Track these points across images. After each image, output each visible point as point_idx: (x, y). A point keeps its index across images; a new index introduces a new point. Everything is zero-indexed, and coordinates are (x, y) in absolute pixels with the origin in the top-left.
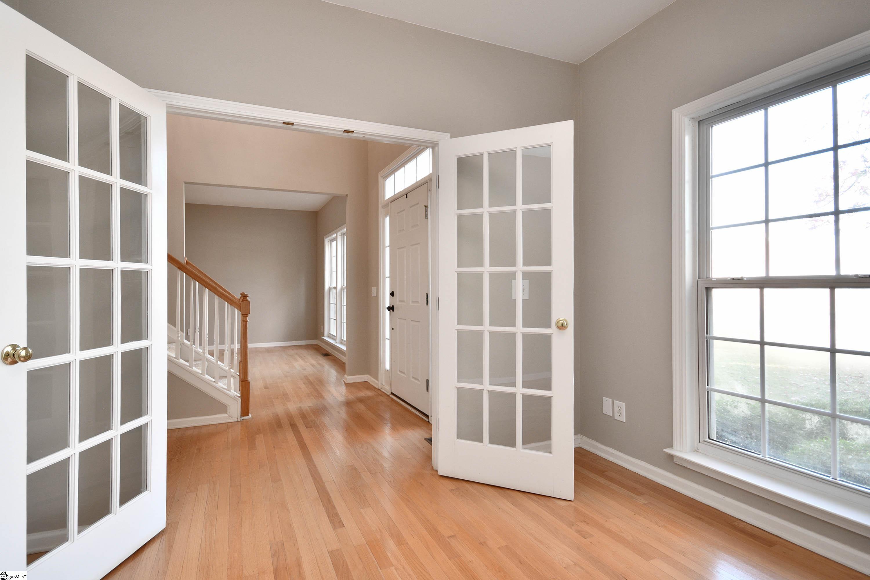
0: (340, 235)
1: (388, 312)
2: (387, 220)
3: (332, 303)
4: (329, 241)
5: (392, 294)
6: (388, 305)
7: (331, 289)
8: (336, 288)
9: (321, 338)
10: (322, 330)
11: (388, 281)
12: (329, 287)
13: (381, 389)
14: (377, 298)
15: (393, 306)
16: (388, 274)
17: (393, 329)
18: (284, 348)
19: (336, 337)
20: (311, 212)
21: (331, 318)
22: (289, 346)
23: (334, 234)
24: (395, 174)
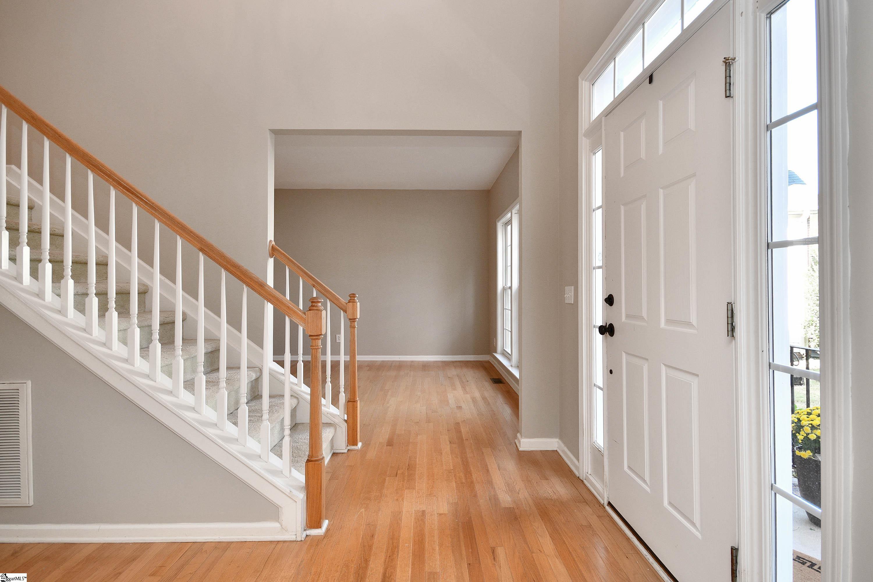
0: (515, 213)
1: (599, 338)
2: (598, 158)
3: (507, 309)
4: (502, 226)
5: (609, 300)
6: (600, 322)
7: (505, 289)
8: (511, 288)
9: (493, 354)
10: (495, 343)
11: (598, 276)
12: (504, 287)
13: (584, 481)
14: (575, 307)
15: (611, 326)
16: (598, 260)
17: (611, 372)
18: (446, 364)
19: (511, 355)
20: (480, 191)
21: (506, 329)
22: (453, 362)
23: (507, 213)
24: (617, 59)
